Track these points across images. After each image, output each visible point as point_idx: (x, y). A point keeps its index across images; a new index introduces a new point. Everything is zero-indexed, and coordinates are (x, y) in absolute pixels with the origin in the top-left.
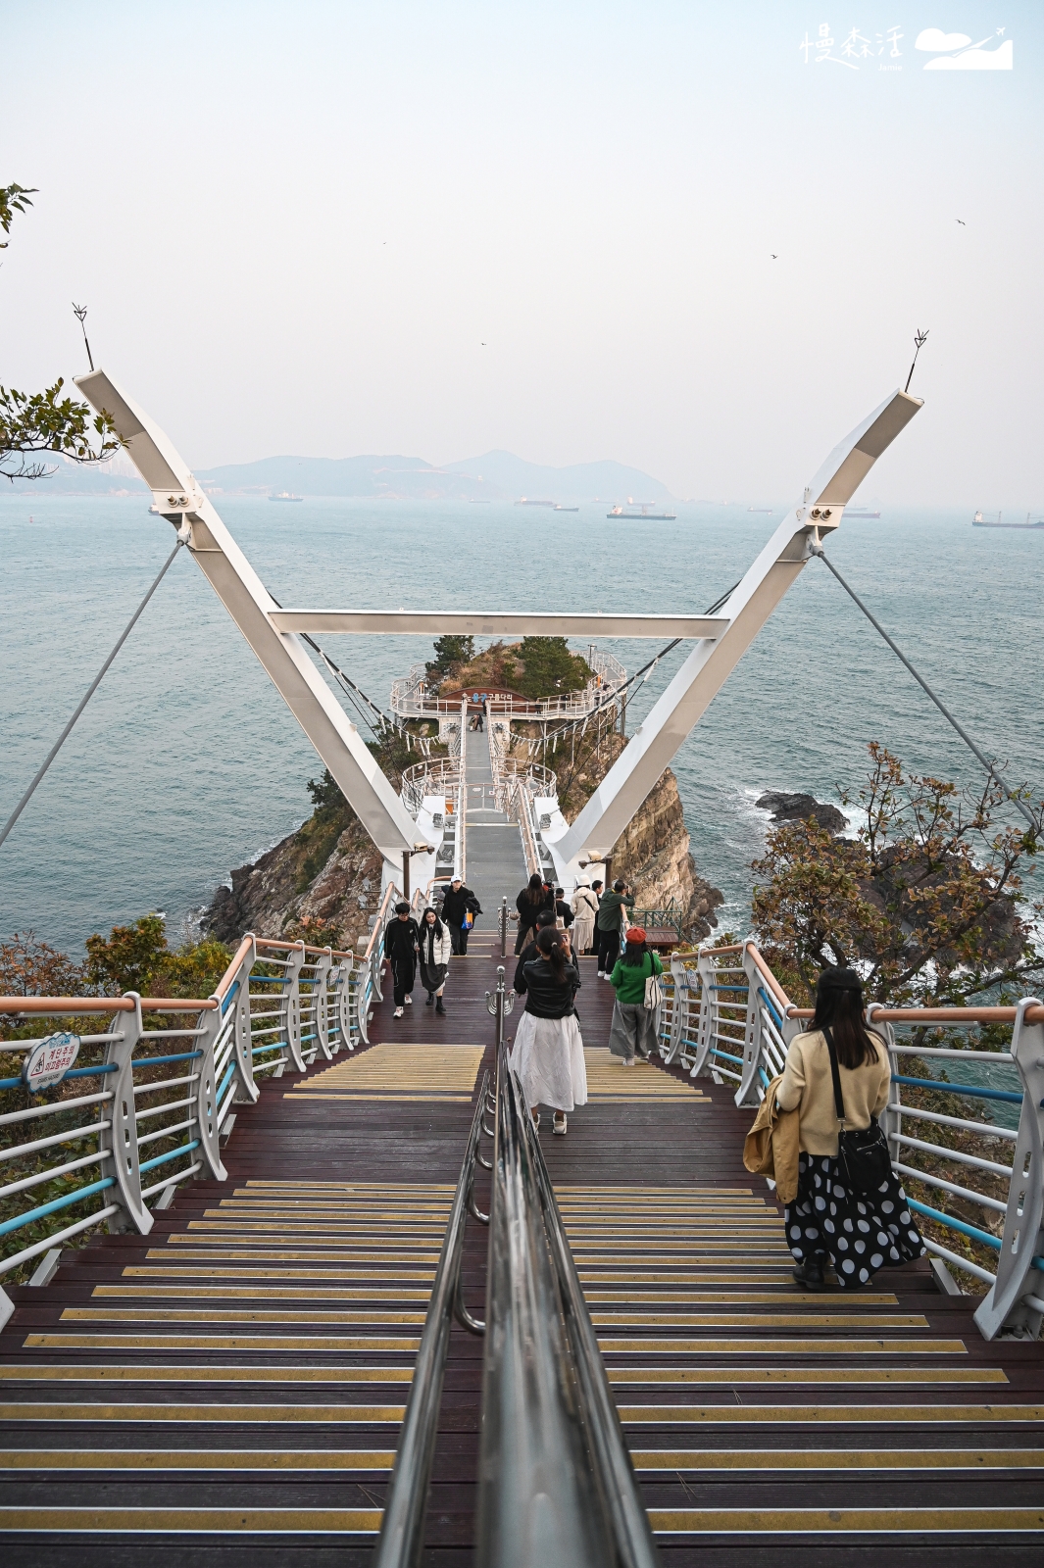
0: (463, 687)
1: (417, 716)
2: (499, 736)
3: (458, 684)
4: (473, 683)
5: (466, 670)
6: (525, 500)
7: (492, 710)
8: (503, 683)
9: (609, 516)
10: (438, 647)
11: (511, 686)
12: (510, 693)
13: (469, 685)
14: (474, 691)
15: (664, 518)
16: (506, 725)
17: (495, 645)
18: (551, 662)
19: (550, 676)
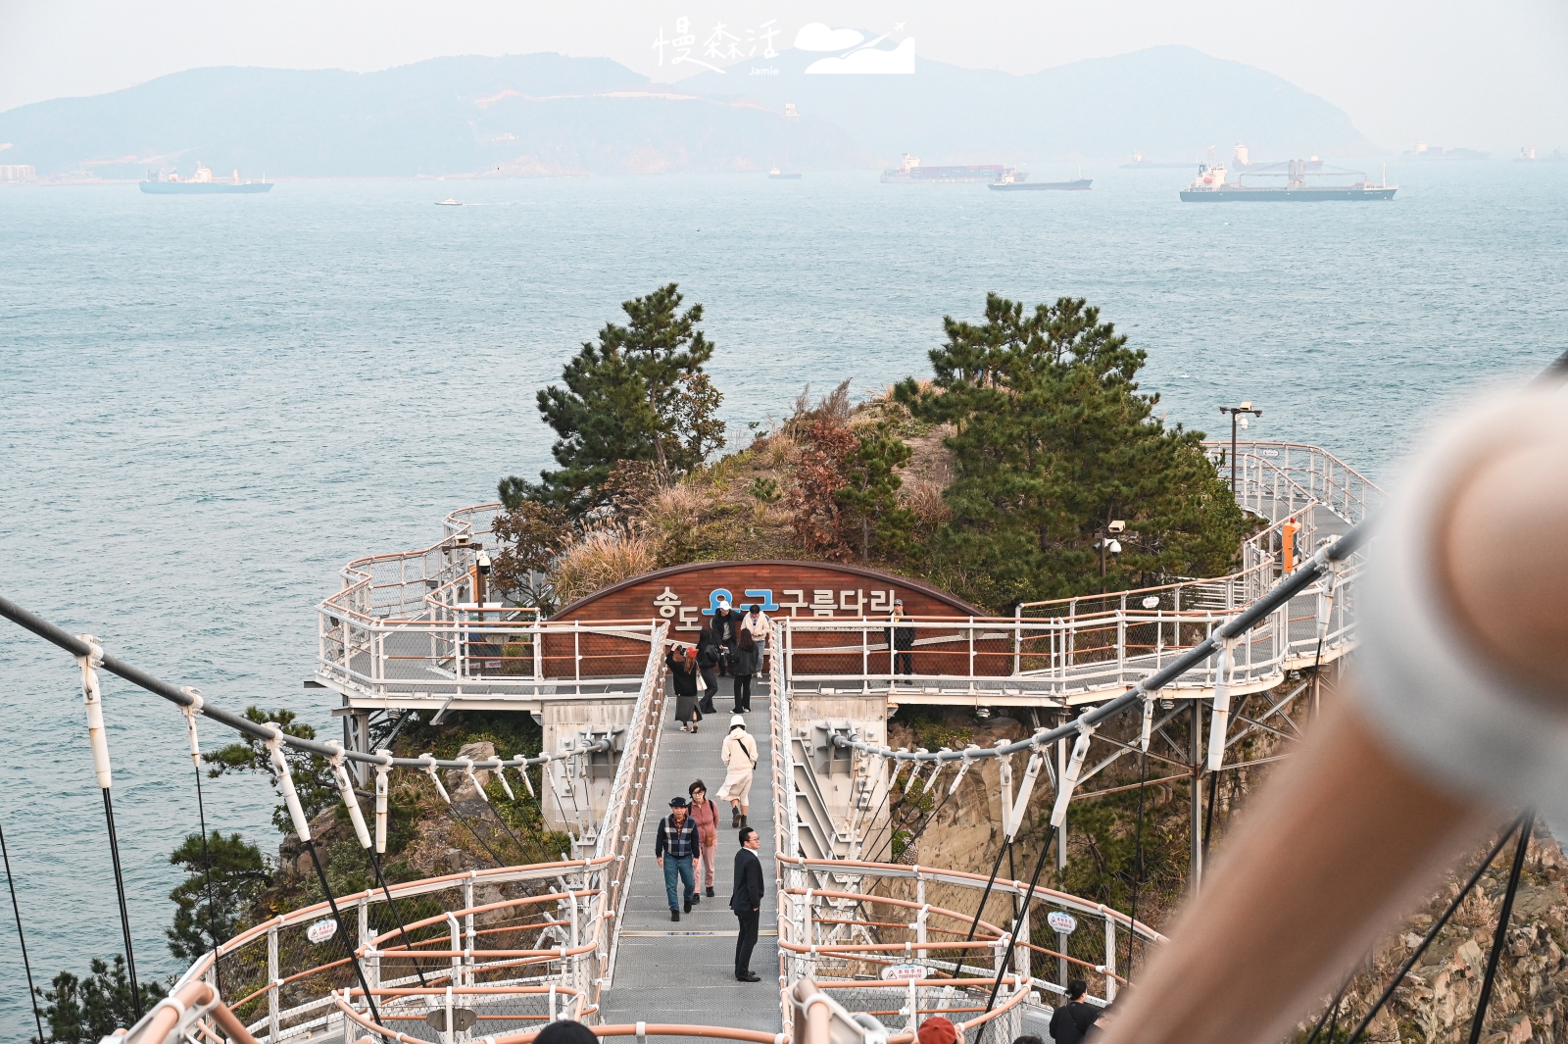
0: (662, 563)
1: (437, 703)
2: (836, 791)
3: (640, 555)
4: (707, 548)
5: (678, 496)
6: (915, 164)
7: (800, 664)
8: (850, 538)
9: (1186, 197)
10: (557, 412)
11: (892, 557)
12: (886, 584)
13: (690, 555)
14: (713, 577)
15: (1357, 195)
16: (870, 729)
17: (813, 406)
18: (1076, 441)
19: (1072, 504)
